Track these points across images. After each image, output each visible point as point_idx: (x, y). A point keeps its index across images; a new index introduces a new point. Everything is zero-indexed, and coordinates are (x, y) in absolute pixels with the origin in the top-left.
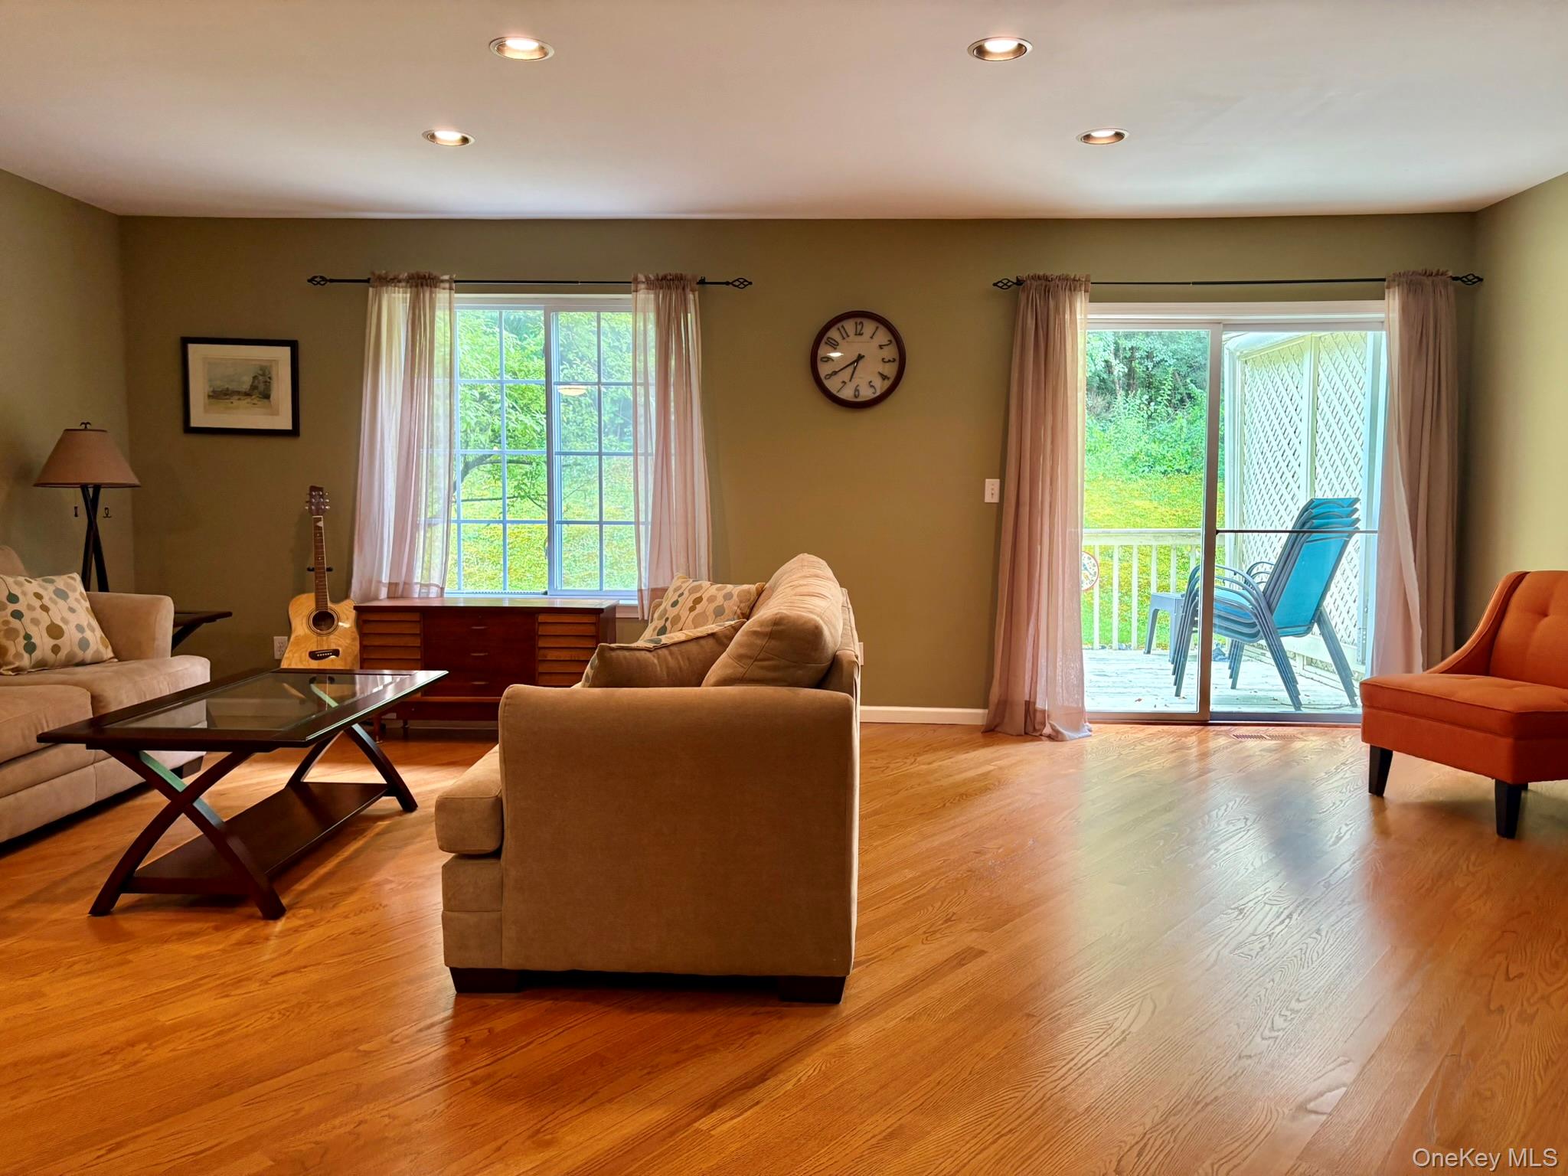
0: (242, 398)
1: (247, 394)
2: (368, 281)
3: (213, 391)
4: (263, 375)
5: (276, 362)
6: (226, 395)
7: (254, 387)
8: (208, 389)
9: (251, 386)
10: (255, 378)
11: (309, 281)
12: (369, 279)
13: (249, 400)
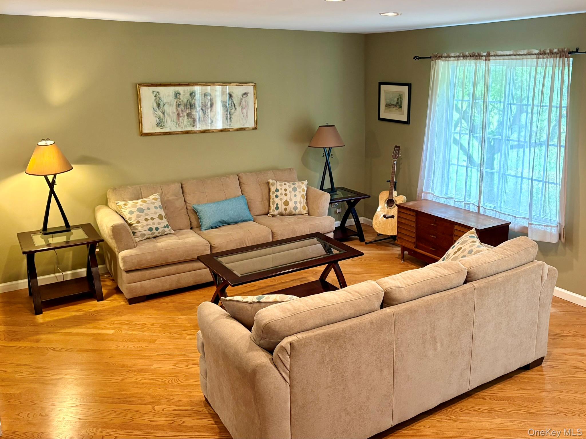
0: (394, 107)
1: (396, 106)
2: (430, 58)
3: (387, 104)
4: (400, 98)
5: (404, 92)
6: (390, 105)
7: (397, 103)
8: (385, 103)
9: (397, 102)
10: (398, 99)
11: (414, 58)
12: (431, 57)
13: (396, 108)
